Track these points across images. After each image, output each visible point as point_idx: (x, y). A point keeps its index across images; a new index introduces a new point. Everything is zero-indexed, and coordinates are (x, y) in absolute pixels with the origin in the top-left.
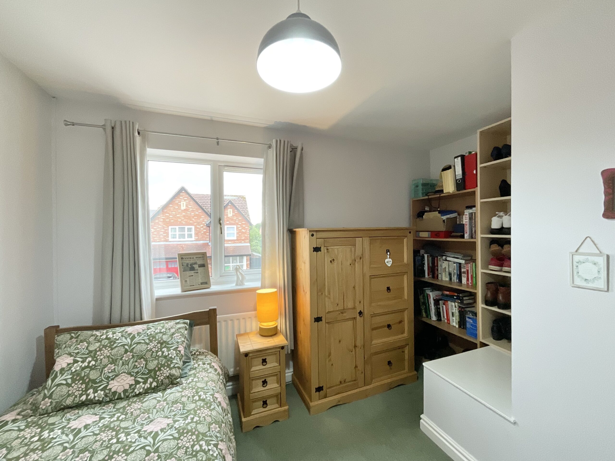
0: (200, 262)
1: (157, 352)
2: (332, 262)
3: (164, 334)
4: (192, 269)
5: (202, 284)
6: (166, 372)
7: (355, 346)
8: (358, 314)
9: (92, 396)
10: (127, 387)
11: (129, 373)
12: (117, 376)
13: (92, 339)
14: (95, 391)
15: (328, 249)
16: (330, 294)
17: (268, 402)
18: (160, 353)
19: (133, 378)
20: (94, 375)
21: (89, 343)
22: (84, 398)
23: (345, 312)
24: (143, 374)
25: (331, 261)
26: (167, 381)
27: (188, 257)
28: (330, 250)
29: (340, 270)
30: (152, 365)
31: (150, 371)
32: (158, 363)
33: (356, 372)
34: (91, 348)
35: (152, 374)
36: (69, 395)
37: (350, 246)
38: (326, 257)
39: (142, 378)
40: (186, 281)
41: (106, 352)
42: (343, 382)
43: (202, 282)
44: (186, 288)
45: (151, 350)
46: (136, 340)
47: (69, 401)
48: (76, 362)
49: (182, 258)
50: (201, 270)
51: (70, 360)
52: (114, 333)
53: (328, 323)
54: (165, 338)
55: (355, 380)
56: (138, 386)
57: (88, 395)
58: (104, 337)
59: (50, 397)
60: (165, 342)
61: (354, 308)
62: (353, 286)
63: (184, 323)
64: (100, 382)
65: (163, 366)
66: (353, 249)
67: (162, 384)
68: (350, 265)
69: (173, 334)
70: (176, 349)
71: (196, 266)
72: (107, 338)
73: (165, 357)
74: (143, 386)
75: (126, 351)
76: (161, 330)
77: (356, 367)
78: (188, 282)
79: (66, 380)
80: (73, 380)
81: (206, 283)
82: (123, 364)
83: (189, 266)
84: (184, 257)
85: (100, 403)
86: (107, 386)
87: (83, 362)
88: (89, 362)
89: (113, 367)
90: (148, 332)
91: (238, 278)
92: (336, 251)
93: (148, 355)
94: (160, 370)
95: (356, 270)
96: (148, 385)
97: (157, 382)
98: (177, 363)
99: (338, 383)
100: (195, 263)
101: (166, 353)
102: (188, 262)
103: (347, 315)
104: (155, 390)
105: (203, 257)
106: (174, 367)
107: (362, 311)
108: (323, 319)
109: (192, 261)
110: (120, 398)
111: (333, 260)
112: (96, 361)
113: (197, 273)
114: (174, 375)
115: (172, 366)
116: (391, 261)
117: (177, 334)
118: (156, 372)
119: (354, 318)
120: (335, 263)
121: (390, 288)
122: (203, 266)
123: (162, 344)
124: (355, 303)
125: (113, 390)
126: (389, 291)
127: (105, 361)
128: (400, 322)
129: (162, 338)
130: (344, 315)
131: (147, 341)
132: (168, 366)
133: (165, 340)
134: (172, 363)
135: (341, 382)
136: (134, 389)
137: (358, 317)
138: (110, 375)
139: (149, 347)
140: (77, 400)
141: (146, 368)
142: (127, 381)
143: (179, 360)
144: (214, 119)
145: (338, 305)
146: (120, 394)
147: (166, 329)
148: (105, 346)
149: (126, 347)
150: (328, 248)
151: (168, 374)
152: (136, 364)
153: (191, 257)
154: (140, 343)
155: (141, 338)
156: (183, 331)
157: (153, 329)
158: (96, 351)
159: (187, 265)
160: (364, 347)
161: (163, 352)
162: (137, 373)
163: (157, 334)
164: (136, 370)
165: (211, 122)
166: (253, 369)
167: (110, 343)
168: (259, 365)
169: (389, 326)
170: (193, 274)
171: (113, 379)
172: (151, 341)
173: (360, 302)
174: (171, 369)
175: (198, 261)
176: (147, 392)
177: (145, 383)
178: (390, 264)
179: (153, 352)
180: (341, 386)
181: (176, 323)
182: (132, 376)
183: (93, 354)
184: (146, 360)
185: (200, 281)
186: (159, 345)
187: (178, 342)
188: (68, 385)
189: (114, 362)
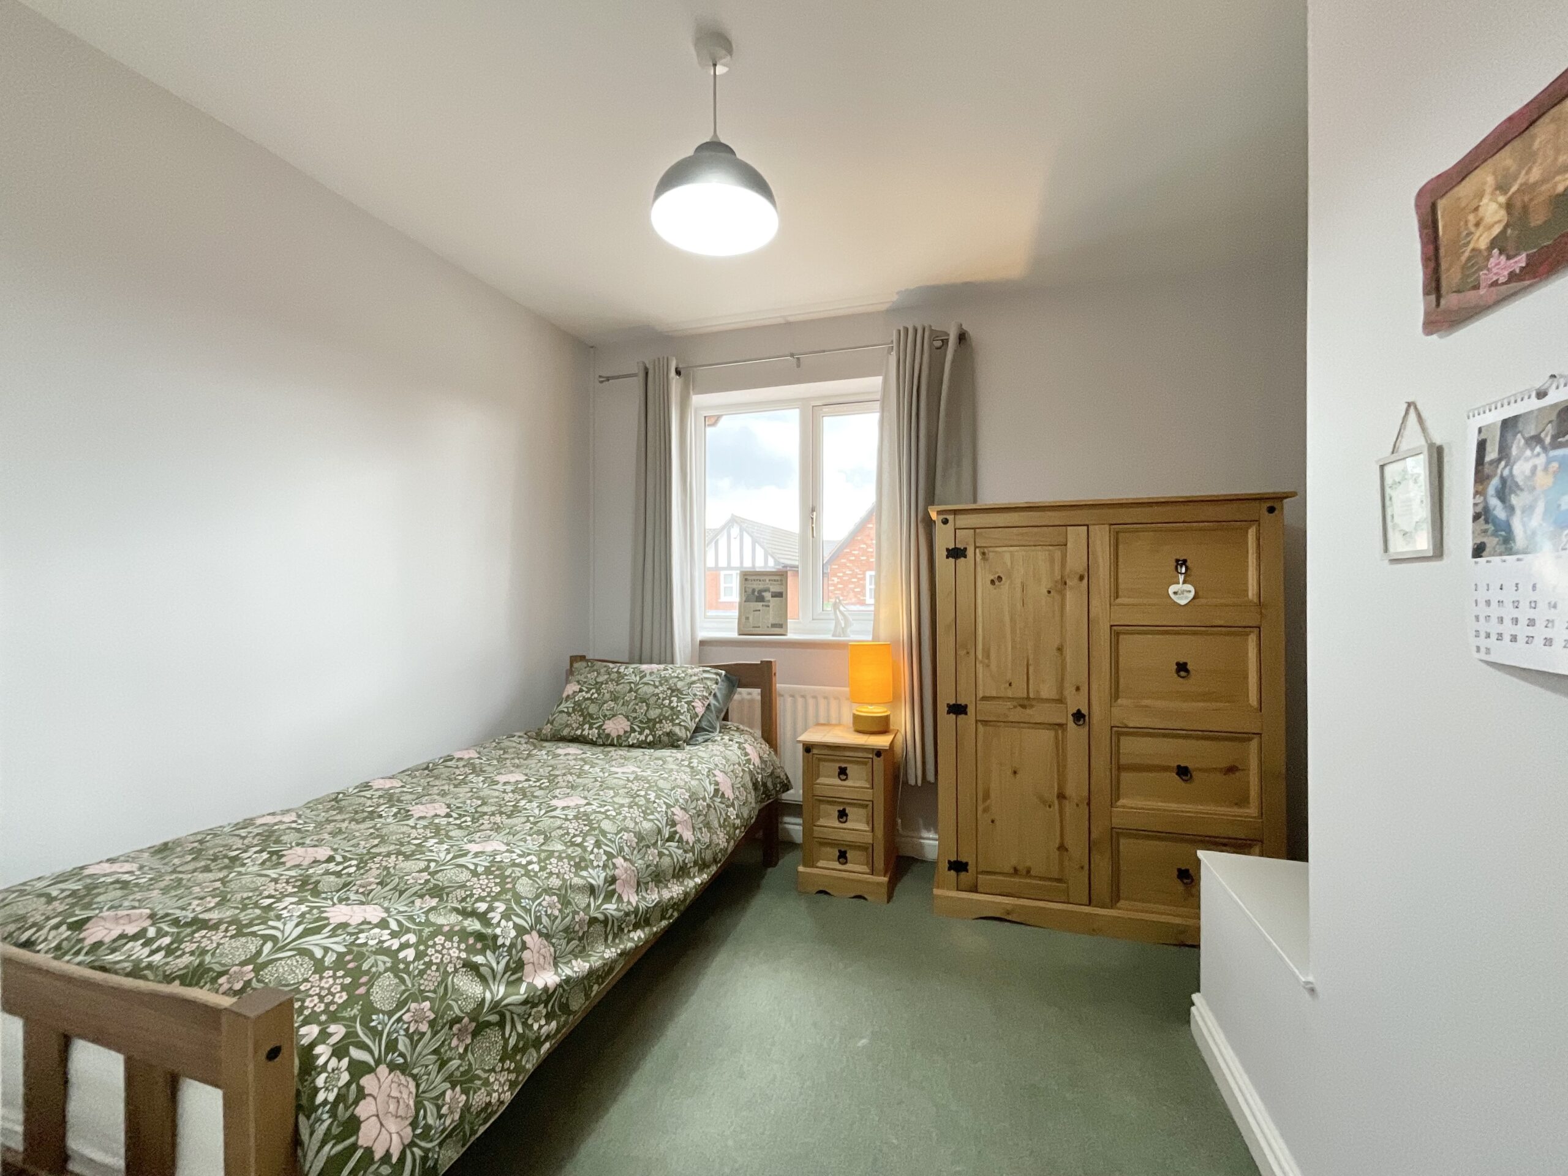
0: (775, 588)
1: (664, 699)
2: (997, 583)
3: (680, 679)
4: (760, 599)
5: (774, 626)
6: (667, 727)
7: (1061, 796)
8: (1071, 718)
9: (586, 733)
10: (621, 733)
11: (627, 717)
12: (614, 716)
13: (603, 670)
14: (591, 728)
15: (984, 554)
16: (988, 657)
17: (848, 855)
18: (667, 702)
19: (629, 723)
20: (593, 709)
21: (599, 674)
22: (579, 732)
23: (1032, 706)
24: (641, 722)
25: (993, 582)
26: (665, 739)
27: (758, 578)
28: (991, 555)
29: (1019, 605)
30: (654, 714)
31: (649, 720)
32: (661, 714)
33: (1061, 862)
34: (600, 680)
35: (651, 724)
36: (567, 726)
37: (1050, 548)
38: (979, 569)
39: (639, 727)
40: (747, 618)
41: (611, 686)
42: (1025, 873)
43: (774, 622)
44: (746, 630)
45: (658, 694)
46: (645, 680)
47: (565, 732)
48: (581, 691)
49: (746, 580)
50: (774, 602)
51: (577, 688)
52: (626, 668)
53: (985, 723)
54: (680, 685)
55: (1059, 880)
56: (633, 735)
57: (583, 730)
58: (615, 670)
59: (552, 724)
60: (678, 690)
61: (1061, 701)
62: (1056, 644)
63: (717, 674)
64: (597, 718)
65: (666, 718)
66: (1058, 554)
67: (660, 741)
68: (1049, 592)
69: (693, 683)
70: (688, 703)
71: (767, 595)
72: (618, 672)
73: (672, 708)
74: (638, 736)
75: (631, 690)
76: (679, 674)
77: (1062, 848)
78: (751, 619)
79: (567, 708)
80: (574, 710)
81: (780, 626)
82: (623, 705)
83: (756, 593)
84: (748, 577)
85: (593, 743)
86: (602, 725)
87: (587, 692)
88: (593, 694)
89: (612, 704)
90: (663, 673)
91: (837, 623)
92: (1007, 557)
93: (652, 701)
94: (660, 722)
95: (1068, 608)
96: (642, 738)
97: (654, 736)
98: (684, 721)
99: (1008, 869)
100: (766, 590)
101: (674, 704)
102: (755, 586)
103: (1036, 714)
104: (651, 745)
105: (781, 580)
106: (679, 724)
107: (1085, 711)
108: (971, 710)
109: (761, 586)
110: (612, 745)
111: (1000, 578)
112: (599, 694)
113: (768, 606)
114: (676, 735)
115: (677, 721)
116: (1190, 591)
117: (698, 685)
118: (655, 723)
119: (1060, 725)
120: (1006, 584)
121: (1189, 667)
122: (779, 595)
123: (673, 691)
124: (1061, 688)
125: (606, 732)
126: (1183, 674)
127: (607, 696)
128: (1231, 770)
129: (675, 685)
130: (1028, 711)
131: (657, 684)
132: (672, 721)
133: (679, 687)
134: (678, 718)
135: (1016, 870)
136: (628, 738)
137: (1071, 724)
138: (608, 713)
139: (657, 691)
140: (572, 733)
141: (645, 715)
142: (623, 726)
143: (689, 717)
144: (791, 319)
145: (1010, 685)
146: (613, 739)
147: (686, 675)
148: (612, 680)
149: (632, 685)
150: (986, 550)
151: (668, 730)
152: (637, 707)
153: (762, 578)
154: (648, 684)
155: (652, 678)
156: (709, 683)
157: (670, 671)
158: (602, 683)
159: (754, 590)
160: (1089, 804)
161: (671, 702)
162: (635, 718)
163: (672, 677)
164: (634, 715)
165: (788, 326)
166: (821, 780)
167: (618, 677)
168: (833, 777)
169: (1183, 772)
170: (760, 608)
171: (609, 719)
172: (661, 685)
173: (1078, 689)
174: (674, 725)
175: (771, 587)
176: (640, 745)
177: (640, 733)
178: (1186, 598)
179: (659, 698)
180: (1017, 880)
181: (704, 671)
182: (628, 720)
183: (598, 686)
184: (648, 705)
185: (772, 621)
186: (669, 692)
187: (695, 695)
188: (569, 714)
189: (615, 699)
